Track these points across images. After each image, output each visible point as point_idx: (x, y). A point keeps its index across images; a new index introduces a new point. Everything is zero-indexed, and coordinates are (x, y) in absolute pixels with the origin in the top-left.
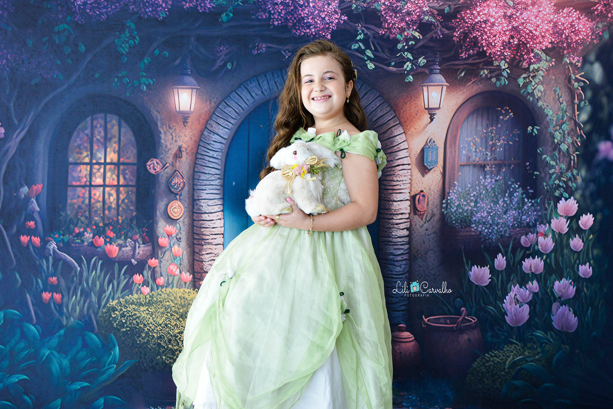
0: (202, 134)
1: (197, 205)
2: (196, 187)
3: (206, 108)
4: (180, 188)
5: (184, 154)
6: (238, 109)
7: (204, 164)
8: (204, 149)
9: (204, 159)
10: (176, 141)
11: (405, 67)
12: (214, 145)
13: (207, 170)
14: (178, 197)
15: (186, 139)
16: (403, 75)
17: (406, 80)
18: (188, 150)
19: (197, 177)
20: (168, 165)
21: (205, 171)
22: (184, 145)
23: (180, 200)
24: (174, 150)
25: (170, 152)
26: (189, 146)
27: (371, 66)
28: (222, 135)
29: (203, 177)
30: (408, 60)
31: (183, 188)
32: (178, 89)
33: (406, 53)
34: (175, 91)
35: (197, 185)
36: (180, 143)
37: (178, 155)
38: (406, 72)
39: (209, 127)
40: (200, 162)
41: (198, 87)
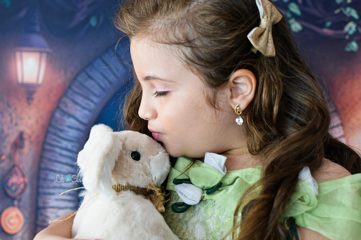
0: (52, 116)
1: (42, 214)
2: (41, 190)
3: (60, 79)
4: (19, 191)
5: (27, 143)
6: (104, 84)
7: (53, 158)
8: (55, 137)
9: (54, 151)
10: (16, 125)
11: (346, 29)
12: (68, 132)
13: (58, 167)
14: (16, 203)
15: (31, 122)
16: (344, 41)
17: (348, 49)
18: (33, 138)
19: (42, 176)
20: (4, 157)
21: (54, 168)
22: (28, 131)
23: (19, 207)
24: (13, 137)
25: (8, 140)
26: (33, 132)
27: (296, 26)
28: (80, 119)
29: (51, 176)
30: (352, 19)
31: (23, 191)
32: (21, 51)
33: (348, 9)
34: (18, 54)
35: (43, 187)
36: (21, 128)
37: (18, 144)
38: (347, 37)
39: (62, 106)
40: (47, 155)
41: (49, 50)
